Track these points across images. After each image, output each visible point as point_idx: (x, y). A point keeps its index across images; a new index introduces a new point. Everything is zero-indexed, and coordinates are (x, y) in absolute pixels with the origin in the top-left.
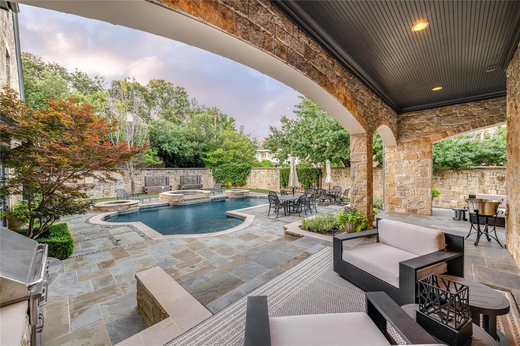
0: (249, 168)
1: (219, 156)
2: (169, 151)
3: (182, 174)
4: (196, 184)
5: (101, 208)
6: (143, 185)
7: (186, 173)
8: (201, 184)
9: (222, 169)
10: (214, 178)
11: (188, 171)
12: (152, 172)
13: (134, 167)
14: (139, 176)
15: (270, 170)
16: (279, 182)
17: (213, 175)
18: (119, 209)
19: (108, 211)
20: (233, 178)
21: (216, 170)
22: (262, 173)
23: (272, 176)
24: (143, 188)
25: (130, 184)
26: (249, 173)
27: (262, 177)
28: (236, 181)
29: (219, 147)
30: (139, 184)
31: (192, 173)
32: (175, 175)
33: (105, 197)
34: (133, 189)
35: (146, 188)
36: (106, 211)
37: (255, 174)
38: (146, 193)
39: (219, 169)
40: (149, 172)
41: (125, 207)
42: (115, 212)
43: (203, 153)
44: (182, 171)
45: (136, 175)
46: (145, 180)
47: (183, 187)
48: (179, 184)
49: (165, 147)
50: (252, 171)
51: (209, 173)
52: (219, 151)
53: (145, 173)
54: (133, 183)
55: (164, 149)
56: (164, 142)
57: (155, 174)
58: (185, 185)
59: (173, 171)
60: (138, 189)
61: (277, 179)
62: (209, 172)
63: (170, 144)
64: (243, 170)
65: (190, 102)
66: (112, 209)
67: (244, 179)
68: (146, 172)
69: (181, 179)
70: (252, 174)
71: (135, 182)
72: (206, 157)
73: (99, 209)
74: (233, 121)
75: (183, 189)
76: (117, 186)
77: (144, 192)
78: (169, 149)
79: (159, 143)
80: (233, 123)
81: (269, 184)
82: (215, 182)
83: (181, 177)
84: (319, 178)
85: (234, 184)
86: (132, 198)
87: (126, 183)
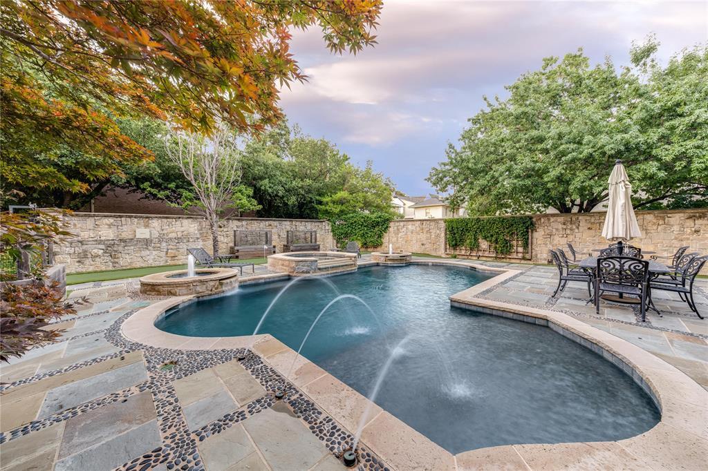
0: (388, 220)
1: (341, 202)
2: (270, 190)
3: (288, 228)
4: (310, 243)
5: (157, 288)
6: (232, 244)
7: (294, 227)
8: (318, 243)
9: (346, 221)
10: (334, 235)
11: (298, 223)
12: (244, 223)
13: (217, 214)
14: (225, 230)
15: (424, 222)
16: (442, 240)
17: (333, 231)
18: (198, 289)
19: (175, 295)
20: (363, 236)
21: (337, 223)
22: (410, 227)
23: (429, 232)
24: (232, 248)
25: (211, 242)
26: (387, 227)
27: (409, 233)
28: (368, 240)
29: (340, 190)
30: (225, 243)
31: (302, 227)
32: (279, 229)
33: (170, 262)
34: (216, 250)
35: (236, 248)
36: (171, 294)
37: (398, 229)
38: (237, 257)
39: (342, 222)
40: (239, 223)
41: (212, 283)
42: (191, 297)
43: (318, 198)
44: (288, 223)
45: (220, 227)
46: (235, 236)
47: (291, 248)
48: (286, 243)
49: (265, 184)
50: (392, 224)
51: (327, 228)
52: (342, 194)
53: (234, 225)
54: (215, 240)
55: (263, 188)
56: (262, 178)
57: (249, 227)
58: (296, 245)
59: (276, 223)
60: (223, 250)
61: (438, 236)
62: (327, 226)
63: (272, 181)
64: (378, 224)
65: (291, 128)
66: (184, 290)
67: (380, 236)
68: (236, 223)
69: (288, 236)
70: (391, 229)
71: (219, 238)
72: (320, 203)
73: (154, 290)
74: (347, 160)
75: (292, 251)
76: (190, 244)
77: (234, 255)
78: (270, 187)
79: (254, 179)
80: (347, 162)
81: (423, 245)
82: (335, 241)
83: (288, 232)
84: (528, 232)
85: (365, 245)
86: (220, 264)
87: (204, 240)
